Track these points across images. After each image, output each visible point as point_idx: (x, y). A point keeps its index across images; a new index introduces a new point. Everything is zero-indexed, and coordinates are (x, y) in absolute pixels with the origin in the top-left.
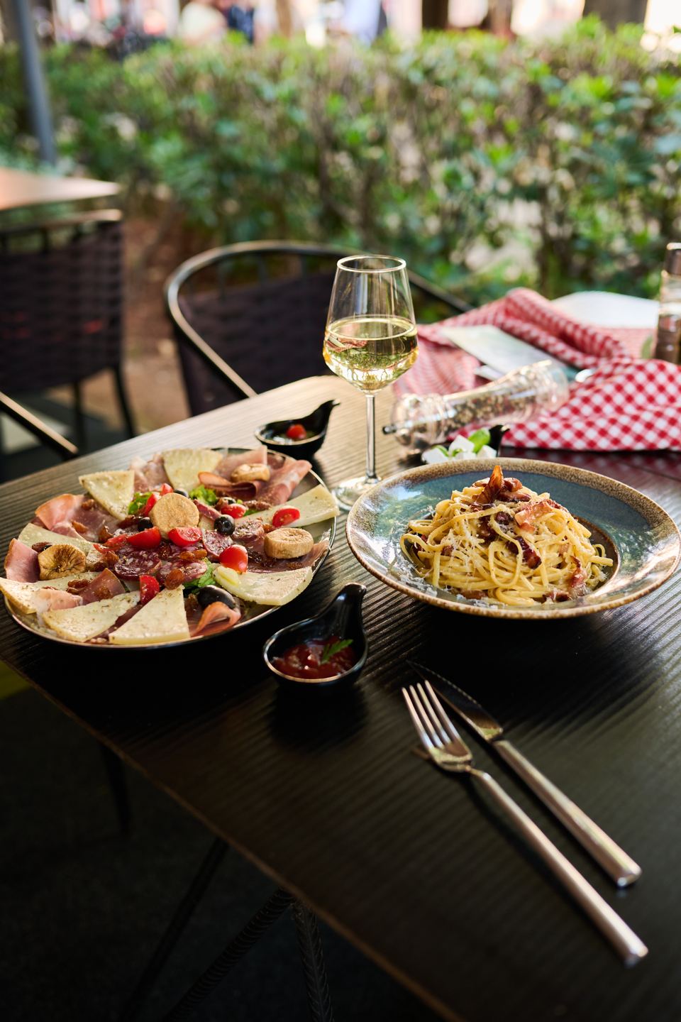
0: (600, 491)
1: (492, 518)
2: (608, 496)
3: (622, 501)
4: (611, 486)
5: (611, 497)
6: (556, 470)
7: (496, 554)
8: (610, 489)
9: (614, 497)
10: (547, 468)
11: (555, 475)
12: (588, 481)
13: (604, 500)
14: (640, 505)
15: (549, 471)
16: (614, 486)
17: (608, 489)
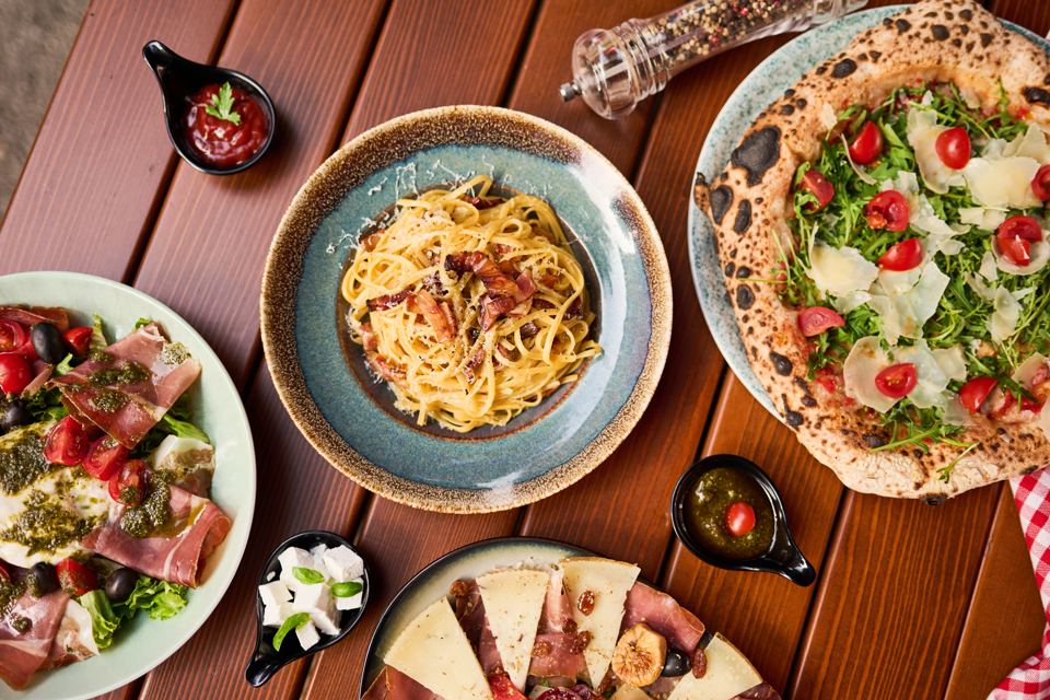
4: (562, 477)
8: (560, 475)
12: (588, 454)
16: (560, 480)
17: (561, 472)
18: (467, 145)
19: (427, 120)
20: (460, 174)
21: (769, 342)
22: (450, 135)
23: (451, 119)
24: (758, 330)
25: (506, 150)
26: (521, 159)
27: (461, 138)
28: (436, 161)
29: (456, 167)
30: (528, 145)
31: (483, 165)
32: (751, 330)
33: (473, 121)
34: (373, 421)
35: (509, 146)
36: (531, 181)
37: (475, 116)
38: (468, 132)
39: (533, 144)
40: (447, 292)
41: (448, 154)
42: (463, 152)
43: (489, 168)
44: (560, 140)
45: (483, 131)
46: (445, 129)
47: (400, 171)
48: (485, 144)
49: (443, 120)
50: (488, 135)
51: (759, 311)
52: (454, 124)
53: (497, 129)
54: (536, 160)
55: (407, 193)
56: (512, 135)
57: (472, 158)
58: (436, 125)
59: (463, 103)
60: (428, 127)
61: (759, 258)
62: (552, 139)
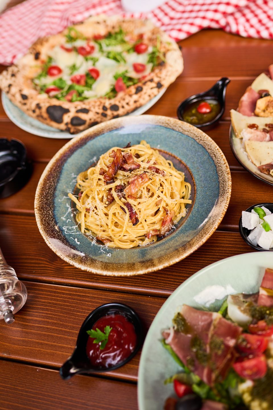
0: (194, 139)
1: (113, 189)
2: (198, 143)
3: (205, 149)
4: (201, 137)
5: (200, 145)
6: (171, 122)
7: (114, 214)
8: (200, 139)
9: (202, 145)
10: (165, 121)
11: (170, 126)
12: (188, 132)
13: (196, 146)
14: (214, 154)
15: (167, 123)
16: (202, 137)
17: (199, 139)
18: (54, 207)
19: (42, 220)
20: (68, 209)
21: (131, 96)
22: (49, 213)
23: (41, 211)
24: (127, 101)
25: (56, 192)
26: (60, 186)
27: (51, 208)
28: (62, 219)
29: (64, 211)
30: (54, 182)
31: (63, 201)
32: (128, 104)
33: (42, 203)
34: (194, 218)
35: (54, 190)
36: (70, 182)
37: (40, 201)
38: (48, 205)
39: (53, 180)
40: (124, 183)
41: (58, 214)
42: (57, 208)
43: (65, 199)
44: (51, 169)
45: (47, 200)
46: (46, 214)
47: (67, 232)
48: (53, 200)
49: (42, 214)
50: (49, 198)
51: (119, 102)
52: (44, 210)
53: (46, 194)
54: (61, 180)
55: (78, 229)
56: (49, 188)
57: (60, 205)
58: (44, 217)
59: (34, 205)
60: (45, 220)
61: (98, 103)
62: (51, 173)
